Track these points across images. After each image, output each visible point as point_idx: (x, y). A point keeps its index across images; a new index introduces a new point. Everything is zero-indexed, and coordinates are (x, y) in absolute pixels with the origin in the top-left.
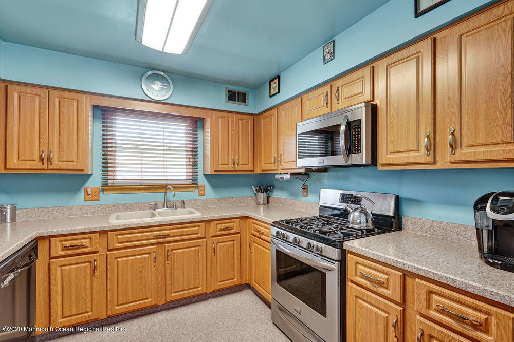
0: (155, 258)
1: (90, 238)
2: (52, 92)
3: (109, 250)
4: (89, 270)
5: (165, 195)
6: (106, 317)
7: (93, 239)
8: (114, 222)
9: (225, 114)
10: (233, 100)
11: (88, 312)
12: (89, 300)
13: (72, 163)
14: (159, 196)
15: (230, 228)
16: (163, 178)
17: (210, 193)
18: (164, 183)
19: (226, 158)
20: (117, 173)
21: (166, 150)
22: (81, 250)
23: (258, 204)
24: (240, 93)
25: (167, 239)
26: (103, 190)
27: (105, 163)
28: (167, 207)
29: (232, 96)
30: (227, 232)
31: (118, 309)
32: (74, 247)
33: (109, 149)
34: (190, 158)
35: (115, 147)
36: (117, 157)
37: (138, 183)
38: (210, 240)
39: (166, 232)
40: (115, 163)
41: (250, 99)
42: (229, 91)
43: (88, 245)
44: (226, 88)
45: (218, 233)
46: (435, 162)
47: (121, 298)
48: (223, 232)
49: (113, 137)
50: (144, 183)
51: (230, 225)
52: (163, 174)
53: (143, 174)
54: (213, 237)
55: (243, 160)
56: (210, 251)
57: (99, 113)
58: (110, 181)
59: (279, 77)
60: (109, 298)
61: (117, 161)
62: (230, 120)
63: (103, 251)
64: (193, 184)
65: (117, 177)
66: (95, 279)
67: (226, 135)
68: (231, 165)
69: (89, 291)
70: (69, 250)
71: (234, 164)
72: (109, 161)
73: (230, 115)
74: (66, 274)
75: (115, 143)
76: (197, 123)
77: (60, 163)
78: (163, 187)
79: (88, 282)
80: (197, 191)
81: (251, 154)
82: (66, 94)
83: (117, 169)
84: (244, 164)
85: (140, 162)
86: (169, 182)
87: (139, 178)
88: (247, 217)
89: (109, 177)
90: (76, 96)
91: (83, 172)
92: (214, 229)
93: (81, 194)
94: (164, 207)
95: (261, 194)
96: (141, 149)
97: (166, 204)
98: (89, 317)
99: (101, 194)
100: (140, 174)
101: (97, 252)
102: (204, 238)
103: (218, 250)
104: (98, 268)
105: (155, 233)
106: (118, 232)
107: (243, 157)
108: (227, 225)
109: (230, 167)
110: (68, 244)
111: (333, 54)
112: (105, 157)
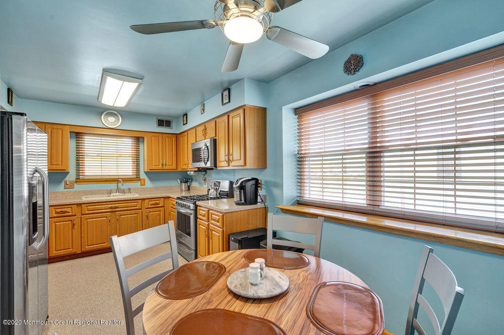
0: (109, 220)
1: (72, 208)
2: (47, 125)
3: (82, 215)
4: (70, 225)
5: (118, 185)
6: (80, 252)
7: (73, 208)
8: (85, 199)
9: (157, 134)
10: (162, 126)
11: (70, 249)
12: (71, 242)
13: (58, 166)
14: (113, 186)
15: (158, 204)
16: (116, 174)
17: (148, 184)
18: (117, 177)
19: (157, 161)
20: (85, 172)
21: (118, 157)
22: (66, 214)
23: (182, 191)
24: (166, 121)
25: (117, 209)
26: (76, 182)
27: (78, 165)
28: (119, 192)
29: (161, 123)
30: (156, 206)
31: (88, 248)
32: (62, 212)
33: (80, 157)
34: (134, 162)
35: (84, 156)
36: (85, 162)
37: (100, 177)
38: (145, 211)
39: (117, 205)
40: (84, 165)
41: (174, 125)
42: (159, 120)
43: (70, 211)
44: (157, 118)
45: (150, 206)
46: (229, 166)
47: (89, 242)
48: (153, 206)
49: (83, 149)
50: (103, 177)
51: (158, 202)
52: (116, 172)
53: (103, 172)
54: (146, 208)
55: (169, 162)
56: (145, 218)
57: (74, 135)
58: (80, 176)
59: (186, 115)
60: (82, 241)
61: (85, 164)
62: (160, 138)
63: (79, 215)
64: (137, 178)
65: (86, 174)
66: (74, 230)
67: (157, 147)
68: (161, 166)
69: (70, 237)
70: (59, 213)
71: (163, 165)
72: (81, 164)
73: (160, 135)
74: (57, 227)
75: (84, 153)
76: (138, 139)
77: (51, 166)
78: (116, 180)
79: (70, 232)
80: (139, 182)
81: (174, 159)
82: (55, 126)
83: (85, 169)
84: (170, 165)
85: (100, 164)
86: (120, 177)
87: (101, 174)
88: (169, 197)
89: (80, 174)
90: (61, 127)
91: (65, 171)
92: (147, 204)
93: (63, 184)
94: (116, 192)
95: (184, 184)
96: (101, 156)
97: (118, 190)
98: (71, 251)
99: (75, 185)
100: (101, 172)
101: (75, 215)
102: (141, 209)
103: (150, 217)
104: (76, 224)
105: (110, 206)
106: (87, 205)
107: (169, 160)
108: (155, 202)
109: (160, 167)
110: (59, 210)
111: (204, 110)
112: (78, 162)
